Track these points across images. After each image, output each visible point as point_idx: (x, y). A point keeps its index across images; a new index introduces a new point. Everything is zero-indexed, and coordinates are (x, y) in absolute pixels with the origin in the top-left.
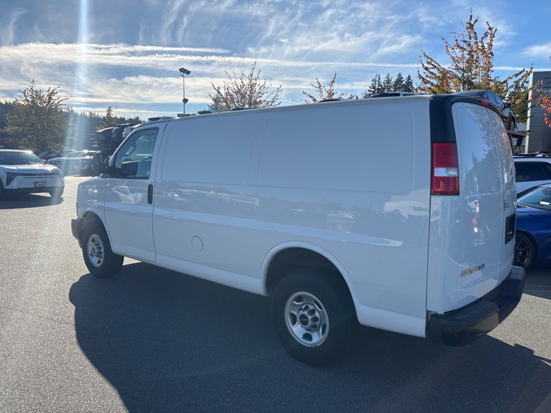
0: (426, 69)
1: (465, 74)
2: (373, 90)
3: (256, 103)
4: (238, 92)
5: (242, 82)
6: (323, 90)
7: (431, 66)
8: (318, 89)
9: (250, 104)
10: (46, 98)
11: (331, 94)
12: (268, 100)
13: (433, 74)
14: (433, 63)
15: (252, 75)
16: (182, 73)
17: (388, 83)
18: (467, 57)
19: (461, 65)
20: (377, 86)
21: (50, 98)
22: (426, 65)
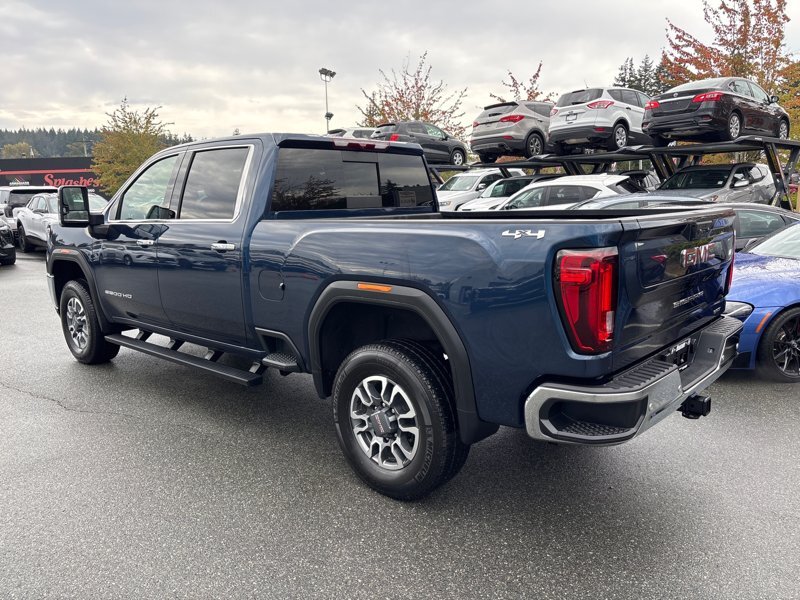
0: (676, 47)
1: (736, 52)
2: (621, 83)
3: (425, 114)
4: (400, 98)
5: (406, 84)
6: (521, 89)
7: (684, 43)
8: (513, 88)
9: (417, 116)
10: (143, 122)
11: (532, 95)
12: (444, 109)
13: (688, 54)
14: (685, 37)
15: (419, 72)
16: (323, 76)
17: (646, 71)
18: (739, 24)
19: (729, 37)
20: (628, 76)
21: (148, 122)
22: (676, 42)
